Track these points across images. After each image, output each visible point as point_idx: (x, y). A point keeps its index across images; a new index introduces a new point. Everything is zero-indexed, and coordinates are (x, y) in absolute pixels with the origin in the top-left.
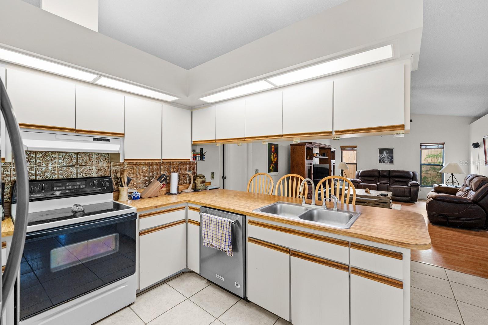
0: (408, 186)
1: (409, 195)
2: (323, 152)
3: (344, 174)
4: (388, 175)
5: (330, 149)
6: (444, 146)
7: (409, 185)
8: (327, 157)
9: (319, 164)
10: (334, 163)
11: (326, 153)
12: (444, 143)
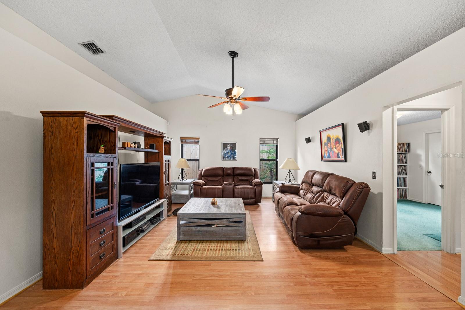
0: (251, 185)
1: (254, 196)
2: (150, 142)
3: (184, 175)
4: (232, 174)
5: (163, 137)
6: (278, 142)
7: (254, 184)
8: (156, 151)
9: (145, 161)
10: (169, 161)
11: (154, 144)
12: (278, 138)
